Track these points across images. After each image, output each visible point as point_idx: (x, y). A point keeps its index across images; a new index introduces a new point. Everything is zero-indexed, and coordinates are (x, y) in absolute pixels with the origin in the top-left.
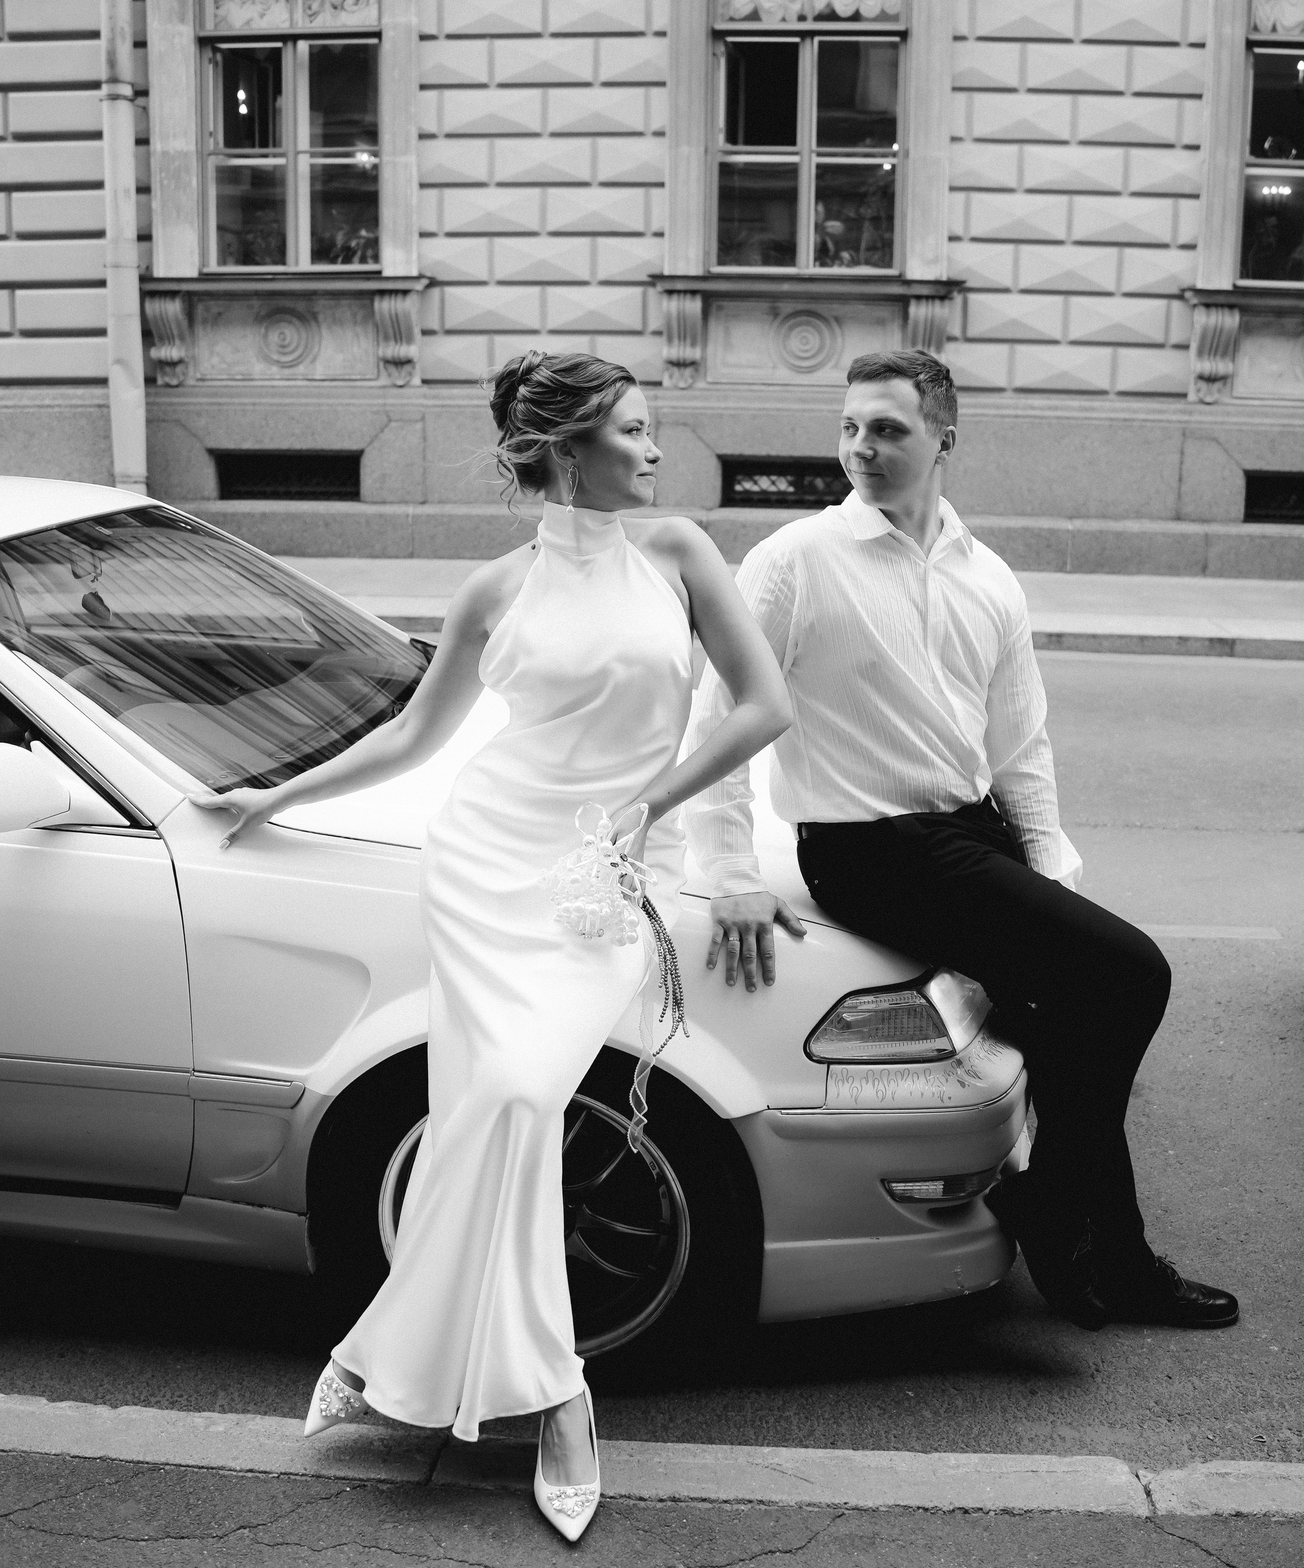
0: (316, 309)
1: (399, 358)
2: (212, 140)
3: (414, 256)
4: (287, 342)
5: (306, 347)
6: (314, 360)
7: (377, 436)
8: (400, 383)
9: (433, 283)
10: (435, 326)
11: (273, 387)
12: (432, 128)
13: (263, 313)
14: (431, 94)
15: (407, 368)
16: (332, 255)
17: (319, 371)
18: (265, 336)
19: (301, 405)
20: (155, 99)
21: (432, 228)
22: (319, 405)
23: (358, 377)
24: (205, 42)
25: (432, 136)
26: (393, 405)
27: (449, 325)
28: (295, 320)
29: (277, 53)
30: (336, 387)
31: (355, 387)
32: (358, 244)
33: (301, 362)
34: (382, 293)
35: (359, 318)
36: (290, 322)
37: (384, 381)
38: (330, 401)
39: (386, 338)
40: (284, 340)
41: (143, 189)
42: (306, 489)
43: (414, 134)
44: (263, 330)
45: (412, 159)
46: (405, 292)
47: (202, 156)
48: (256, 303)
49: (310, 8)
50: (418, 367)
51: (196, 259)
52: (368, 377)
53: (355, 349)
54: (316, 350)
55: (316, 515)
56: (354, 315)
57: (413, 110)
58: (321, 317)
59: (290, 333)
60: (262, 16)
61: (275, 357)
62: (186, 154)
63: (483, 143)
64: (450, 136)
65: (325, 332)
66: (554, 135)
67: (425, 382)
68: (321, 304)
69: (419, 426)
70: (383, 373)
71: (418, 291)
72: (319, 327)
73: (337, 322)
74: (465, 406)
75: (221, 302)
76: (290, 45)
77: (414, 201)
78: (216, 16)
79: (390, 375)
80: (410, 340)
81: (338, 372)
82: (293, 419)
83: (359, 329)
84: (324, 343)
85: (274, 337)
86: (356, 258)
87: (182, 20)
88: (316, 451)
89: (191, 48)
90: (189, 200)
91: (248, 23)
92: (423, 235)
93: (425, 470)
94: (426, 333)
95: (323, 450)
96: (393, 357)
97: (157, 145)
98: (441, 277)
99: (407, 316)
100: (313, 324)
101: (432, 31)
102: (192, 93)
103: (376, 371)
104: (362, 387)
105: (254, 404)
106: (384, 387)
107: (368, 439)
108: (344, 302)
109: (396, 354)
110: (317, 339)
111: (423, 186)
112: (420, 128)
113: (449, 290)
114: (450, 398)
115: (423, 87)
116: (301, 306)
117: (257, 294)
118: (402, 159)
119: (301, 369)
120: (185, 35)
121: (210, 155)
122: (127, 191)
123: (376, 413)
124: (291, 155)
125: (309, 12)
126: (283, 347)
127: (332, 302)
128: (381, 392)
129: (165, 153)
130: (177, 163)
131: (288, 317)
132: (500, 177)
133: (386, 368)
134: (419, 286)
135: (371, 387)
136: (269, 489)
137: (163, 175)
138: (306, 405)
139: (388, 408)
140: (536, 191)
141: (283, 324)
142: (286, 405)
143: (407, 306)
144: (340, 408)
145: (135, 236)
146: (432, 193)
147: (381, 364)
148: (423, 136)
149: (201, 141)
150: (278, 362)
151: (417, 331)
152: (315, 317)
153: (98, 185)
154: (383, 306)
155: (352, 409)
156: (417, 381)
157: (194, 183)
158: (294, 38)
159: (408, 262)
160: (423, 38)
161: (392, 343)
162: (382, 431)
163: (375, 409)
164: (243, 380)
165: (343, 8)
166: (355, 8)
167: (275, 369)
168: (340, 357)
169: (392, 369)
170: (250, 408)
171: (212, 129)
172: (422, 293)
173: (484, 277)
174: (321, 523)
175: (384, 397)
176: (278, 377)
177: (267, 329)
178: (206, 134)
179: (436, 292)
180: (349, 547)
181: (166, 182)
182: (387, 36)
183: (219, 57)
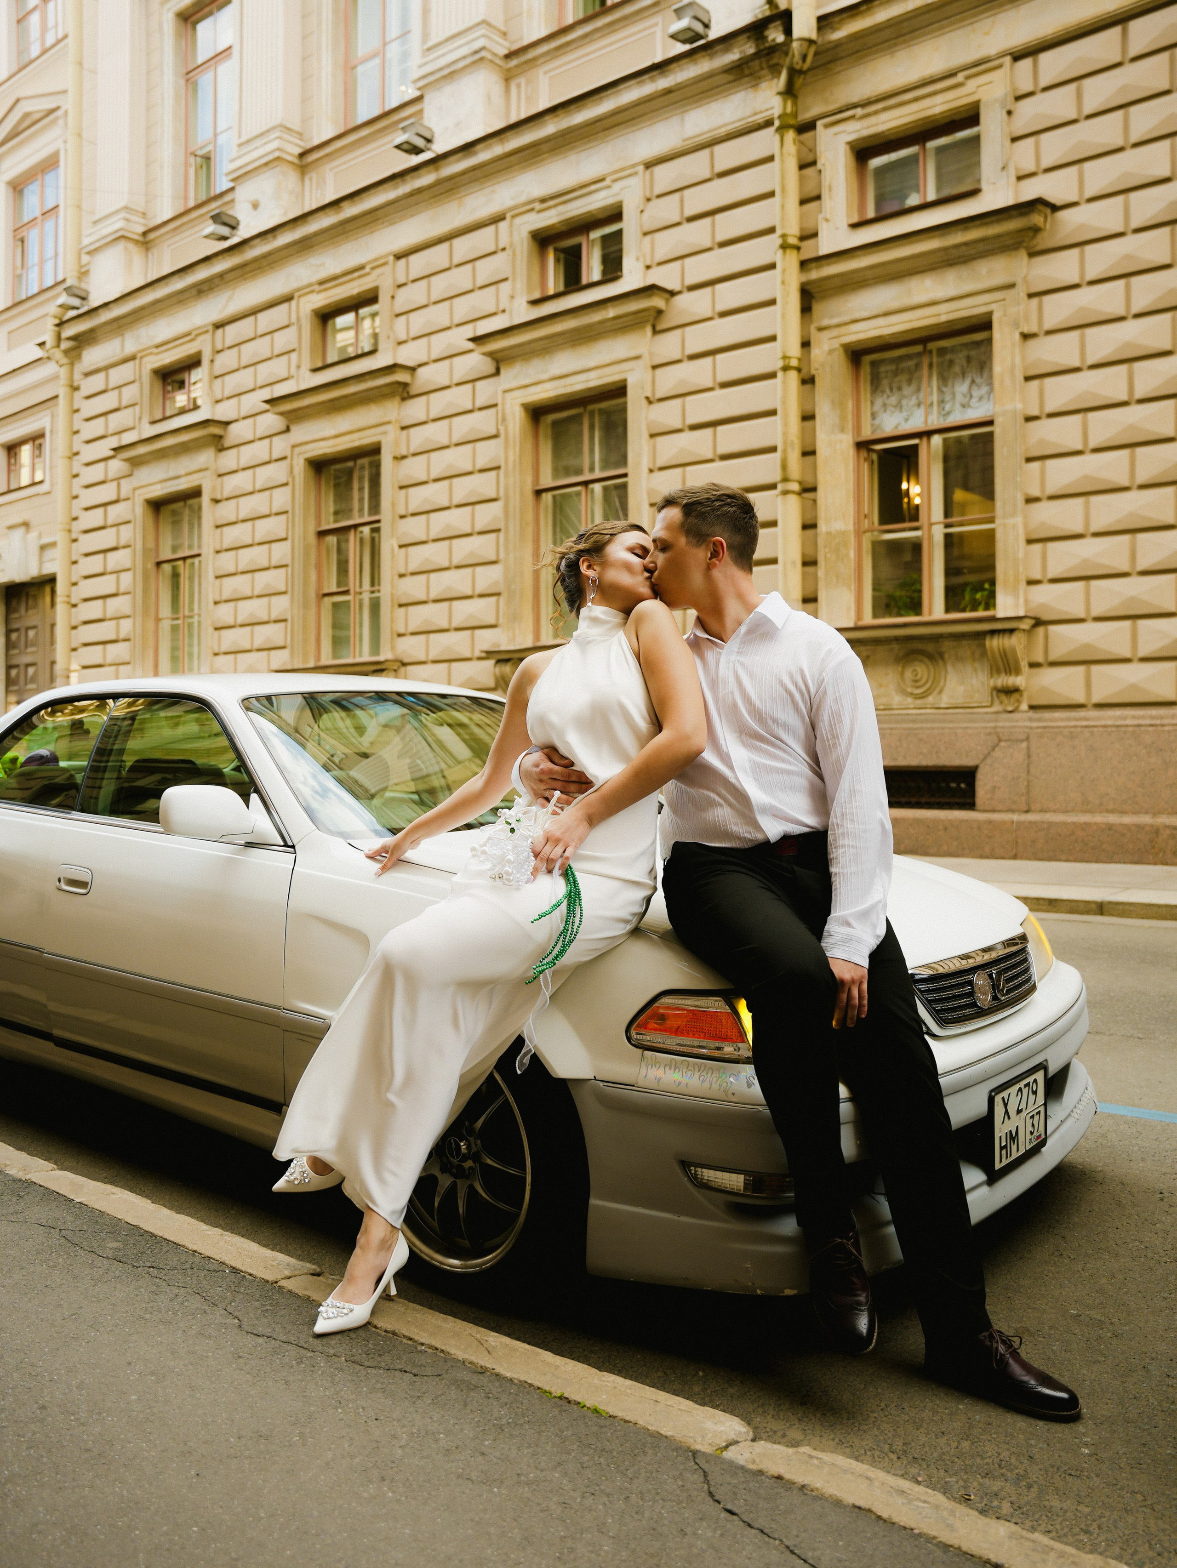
0: (943, 650)
1: (1007, 687)
2: (866, 521)
3: (1021, 600)
4: (918, 677)
5: (934, 680)
6: (940, 692)
7: (989, 754)
8: (1010, 708)
9: (1039, 622)
10: (1040, 659)
11: (908, 714)
12: (1035, 492)
13: (902, 654)
14: (1036, 465)
15: (1016, 696)
16: (962, 606)
17: (945, 700)
18: (902, 674)
19: (928, 729)
20: (821, 494)
21: (1037, 576)
22: (943, 728)
23: (976, 705)
24: (862, 446)
25: (1037, 500)
26: (1003, 727)
27: (1052, 657)
28: (926, 660)
29: (915, 447)
30: (957, 713)
31: (972, 713)
32: (982, 596)
33: (930, 694)
34: (993, 632)
35: (977, 655)
36: (921, 661)
37: (997, 707)
38: (951, 725)
39: (998, 672)
40: (916, 675)
41: (809, 563)
42: (933, 800)
43: (1021, 499)
44: (900, 669)
45: (1019, 520)
46: (1011, 631)
47: (859, 533)
48: (895, 646)
49: (943, 409)
50: (1025, 695)
51: (853, 614)
52: (984, 704)
53: (974, 681)
54: (942, 683)
55: (936, 821)
56: (973, 654)
57: (1018, 479)
58: (946, 656)
59: (921, 669)
60: (907, 420)
61: (909, 690)
62: (844, 533)
63: (1080, 501)
64: (1052, 498)
65: (949, 668)
66: (1142, 487)
67: (1032, 707)
68: (946, 645)
69: (1024, 745)
70: (996, 701)
71: (1024, 630)
72: (945, 663)
73: (959, 659)
74: (1065, 727)
75: (869, 648)
76: (925, 439)
77: (1021, 555)
78: (872, 425)
79: (1001, 703)
80: (1017, 671)
81: (960, 701)
82: (921, 740)
83: (977, 665)
84: (949, 677)
85: (909, 674)
86: (981, 607)
87: (842, 430)
88: (939, 767)
89: (851, 451)
90: (847, 568)
91: (896, 427)
92: (1031, 582)
93: (1028, 782)
94: (1033, 665)
95: (944, 767)
96: (1003, 687)
97: (822, 527)
98: (1045, 617)
99: (1014, 650)
100: (940, 662)
101: (1035, 412)
102: (851, 486)
103: (990, 699)
104: (978, 713)
105: (891, 729)
106: (997, 713)
107: (982, 757)
108: (964, 643)
109: (1005, 683)
110: (943, 673)
111: (1030, 542)
112: (1026, 494)
113: (1052, 628)
114: (1052, 720)
115: (1029, 460)
116: (930, 647)
117: (897, 639)
118: (1011, 521)
119: (930, 699)
120: (846, 441)
121: (865, 532)
122: (794, 563)
123: (990, 734)
124: (926, 527)
125: (943, 413)
126: (916, 681)
127: (954, 643)
128: (994, 716)
129: (828, 533)
130: (837, 540)
131: (920, 657)
132: (1094, 528)
133: (998, 697)
134: (1026, 625)
135: (986, 713)
136: (904, 800)
137: (827, 550)
138: (934, 728)
139: (999, 730)
140: (1126, 538)
141: (917, 663)
142: (917, 729)
143: (1015, 642)
144: (959, 731)
145: (800, 598)
146: (1037, 547)
147: (994, 693)
148: (1030, 500)
149: (858, 523)
150: (911, 694)
151: (1024, 665)
152: (941, 655)
153: (774, 561)
154: (994, 644)
155: (969, 731)
156: (1024, 706)
157: (852, 554)
158: (929, 434)
159: (1016, 605)
160: (1029, 419)
161: (1003, 675)
162: (993, 749)
163: (988, 731)
164: (885, 709)
165: (969, 406)
166: (978, 404)
167: (909, 700)
168: (962, 688)
169: (1003, 697)
170: (888, 731)
171: (866, 512)
172: (1029, 632)
173: (1082, 615)
174: (941, 827)
175: (996, 721)
176: (912, 706)
177: (904, 667)
178: (862, 517)
179: (1041, 630)
180: (963, 849)
181: (828, 556)
182: (998, 421)
183: (875, 457)
